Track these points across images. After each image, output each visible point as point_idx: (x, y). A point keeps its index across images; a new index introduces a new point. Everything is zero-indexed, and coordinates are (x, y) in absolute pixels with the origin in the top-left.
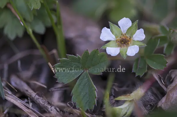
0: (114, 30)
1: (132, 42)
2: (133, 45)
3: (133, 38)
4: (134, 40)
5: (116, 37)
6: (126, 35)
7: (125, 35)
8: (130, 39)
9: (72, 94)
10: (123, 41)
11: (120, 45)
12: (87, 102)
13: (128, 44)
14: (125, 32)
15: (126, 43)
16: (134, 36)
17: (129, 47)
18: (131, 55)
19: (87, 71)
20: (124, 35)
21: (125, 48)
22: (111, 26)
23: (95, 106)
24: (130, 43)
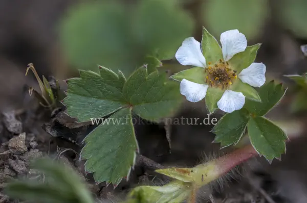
0: (208, 47)
1: (236, 82)
2: (236, 89)
3: (241, 76)
4: (240, 80)
5: (208, 63)
6: (228, 65)
7: (226, 64)
8: (234, 75)
9: (84, 142)
10: (218, 76)
11: (210, 82)
12: (109, 168)
13: (227, 84)
14: (229, 58)
15: (224, 82)
16: (244, 71)
17: (226, 91)
18: (224, 110)
19: (131, 109)
20: (224, 63)
21: (219, 90)
22: (205, 37)
23: (124, 180)
24: (230, 83)
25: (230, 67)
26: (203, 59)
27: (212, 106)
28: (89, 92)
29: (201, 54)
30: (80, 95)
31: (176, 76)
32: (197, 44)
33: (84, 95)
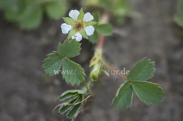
25: (79, 21)
26: (70, 26)
27: (86, 36)
28: (50, 64)
29: (68, 25)
30: (49, 67)
31: (68, 38)
32: (65, 24)
33: (50, 67)
